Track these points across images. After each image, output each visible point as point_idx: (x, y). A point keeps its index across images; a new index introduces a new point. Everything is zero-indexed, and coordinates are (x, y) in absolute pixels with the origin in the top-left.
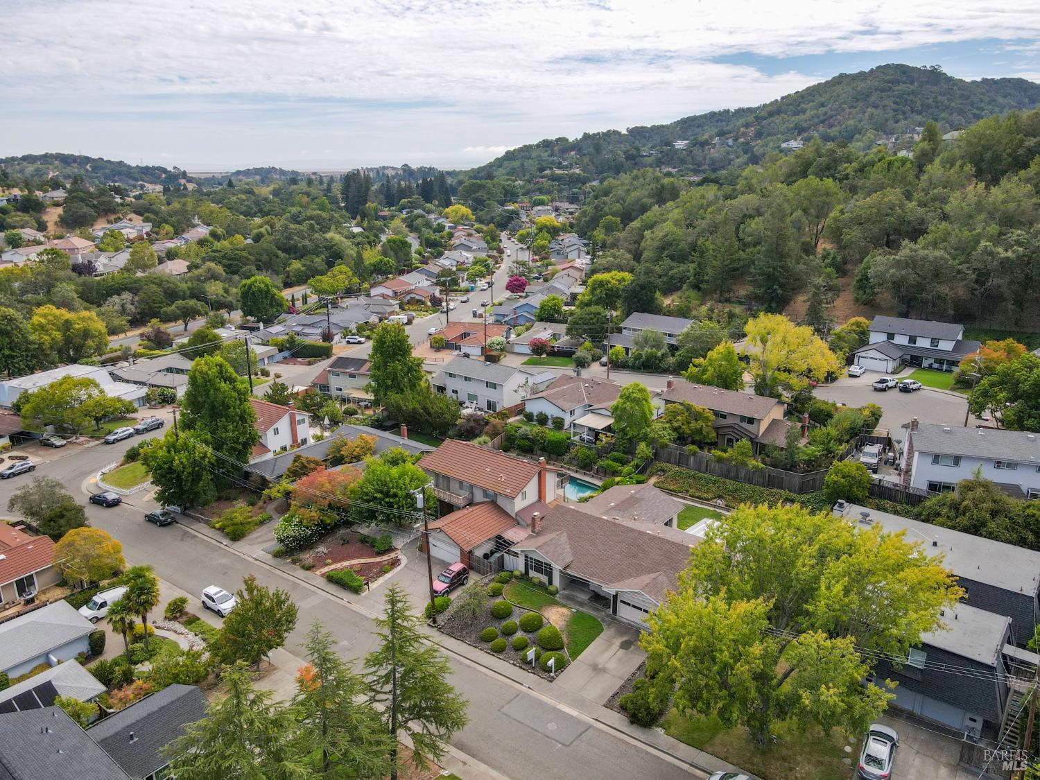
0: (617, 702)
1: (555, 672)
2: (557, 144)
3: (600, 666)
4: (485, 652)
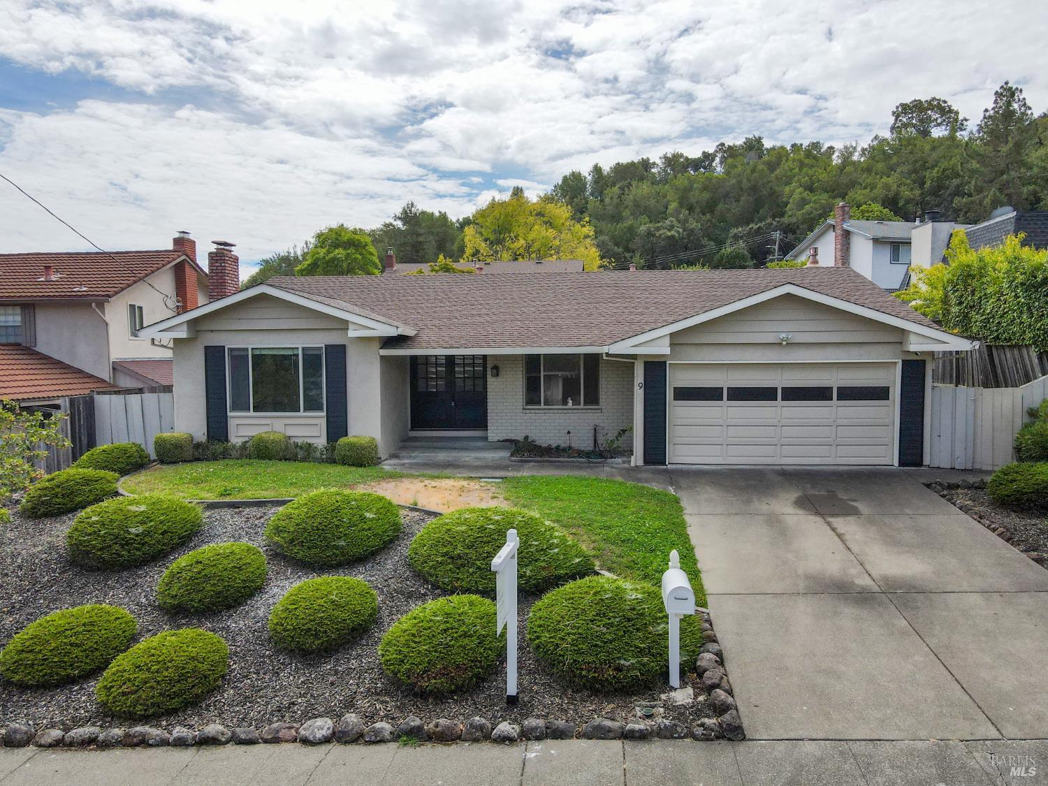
4: (50, 746)
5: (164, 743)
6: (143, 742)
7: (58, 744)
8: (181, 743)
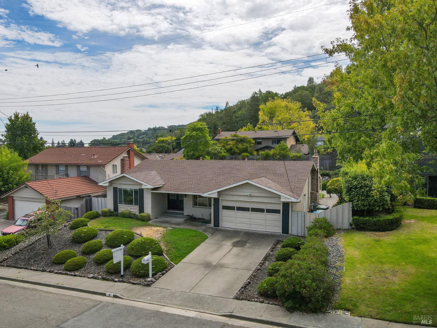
0: (254, 291)
1: (153, 275)
2: (136, 132)
3: (214, 264)
4: (55, 273)
5: (70, 275)
6: (67, 274)
7: (56, 273)
8: (72, 275)
